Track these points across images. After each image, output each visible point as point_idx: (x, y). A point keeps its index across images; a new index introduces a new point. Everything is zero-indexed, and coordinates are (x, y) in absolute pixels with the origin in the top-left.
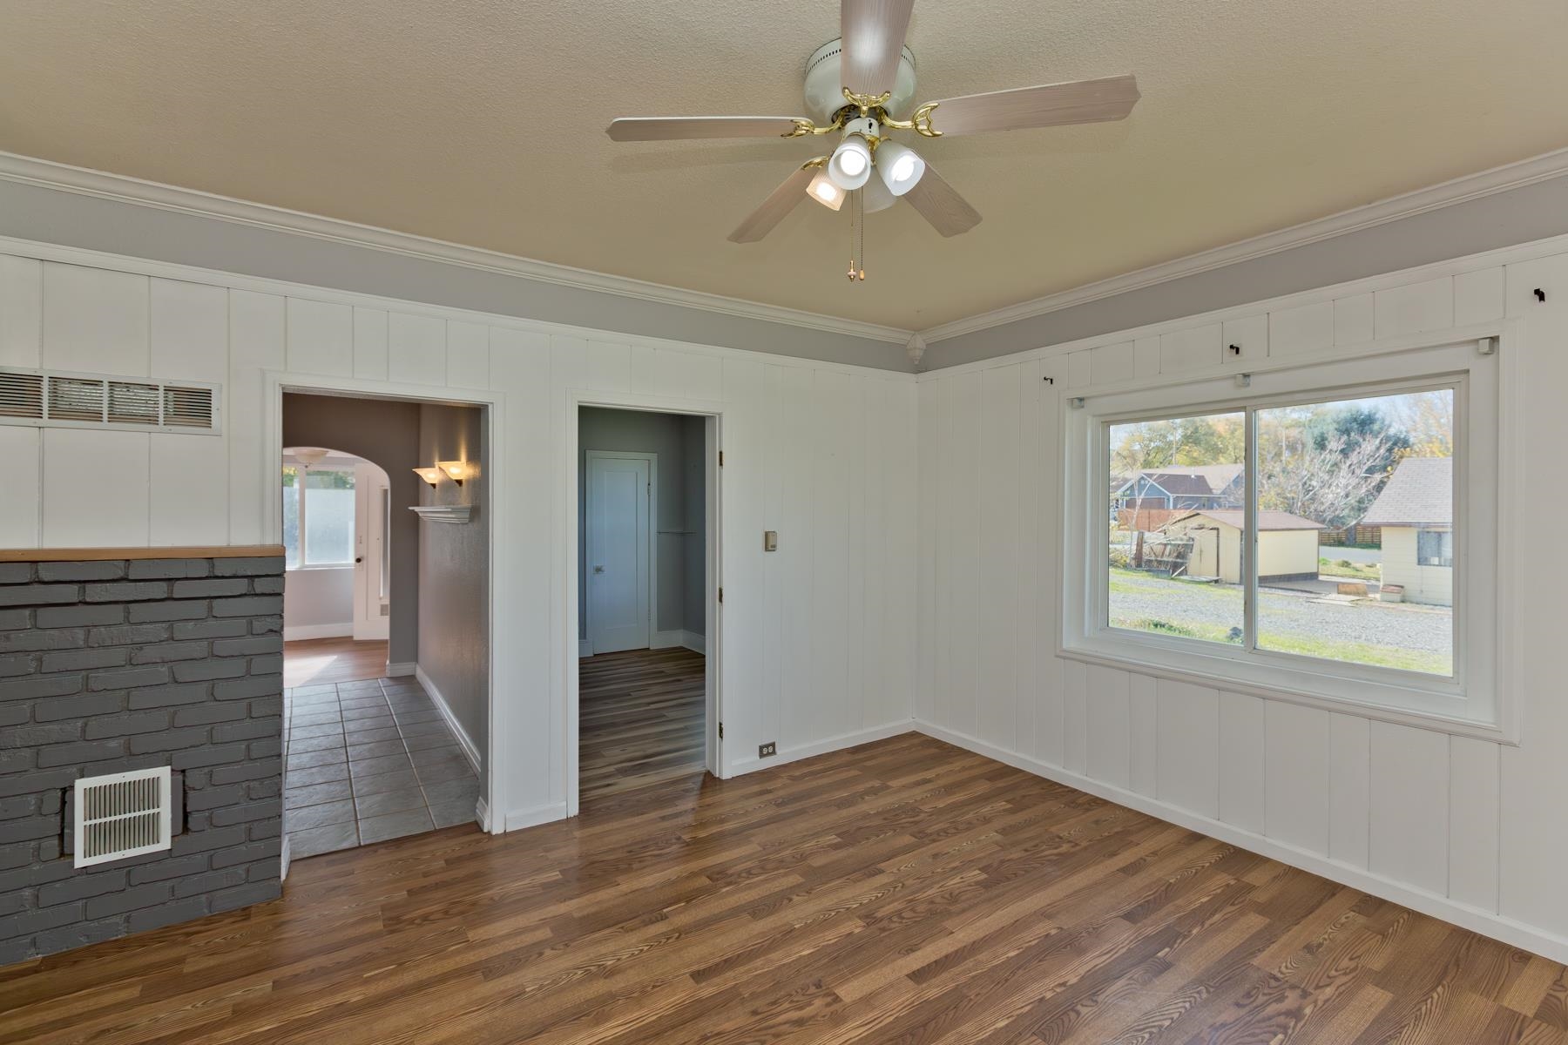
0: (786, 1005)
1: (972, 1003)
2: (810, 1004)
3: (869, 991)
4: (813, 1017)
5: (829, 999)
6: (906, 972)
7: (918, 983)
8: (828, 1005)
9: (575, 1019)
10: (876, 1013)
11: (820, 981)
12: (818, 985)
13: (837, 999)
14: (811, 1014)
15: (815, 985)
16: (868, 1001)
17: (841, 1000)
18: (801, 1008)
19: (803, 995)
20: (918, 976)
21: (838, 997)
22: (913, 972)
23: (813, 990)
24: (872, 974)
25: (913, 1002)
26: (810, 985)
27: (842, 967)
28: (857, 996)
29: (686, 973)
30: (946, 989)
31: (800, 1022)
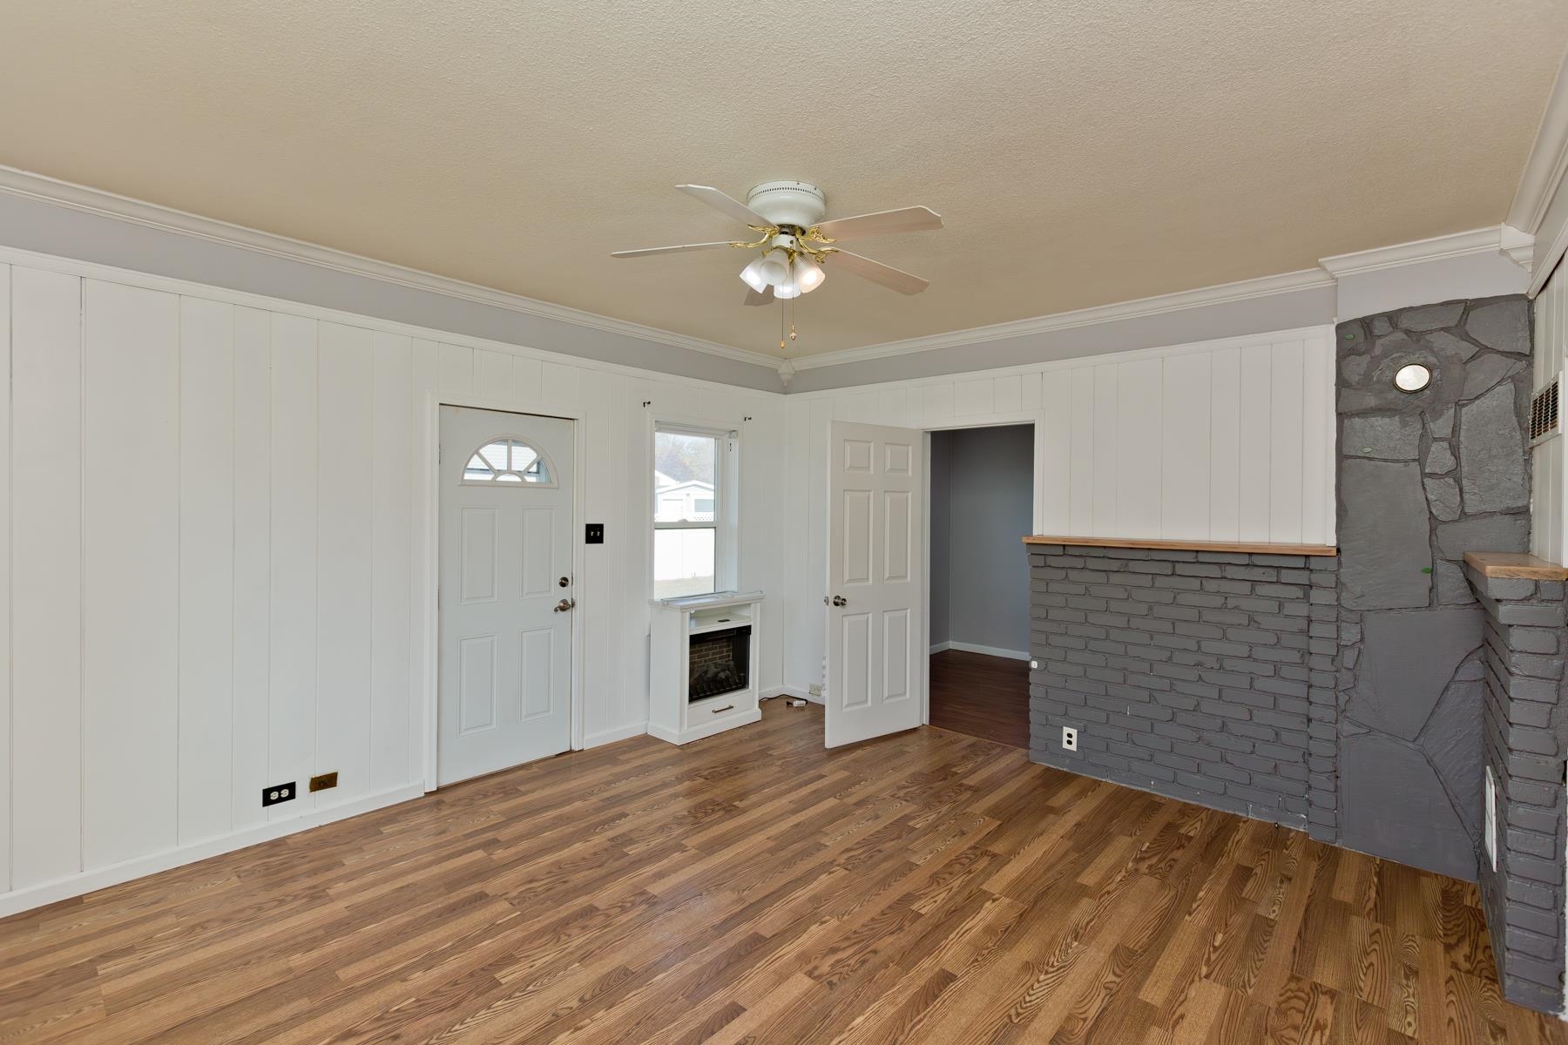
0: (852, 962)
1: (682, 992)
2: (832, 966)
3: (781, 987)
4: (825, 956)
5: (816, 973)
6: (746, 1014)
7: (734, 1004)
8: (816, 968)
9: (1008, 928)
10: (771, 968)
11: (832, 989)
12: (831, 984)
13: (810, 974)
14: (827, 958)
15: (835, 984)
16: (782, 977)
17: (805, 974)
18: (838, 961)
19: (841, 973)
20: (735, 1011)
21: (810, 976)
22: (739, 1015)
23: (835, 979)
24: (781, 1006)
25: (739, 983)
26: (839, 983)
27: (815, 1008)
28: (792, 980)
29: (963, 976)
30: (706, 1001)
31: (834, 951)
